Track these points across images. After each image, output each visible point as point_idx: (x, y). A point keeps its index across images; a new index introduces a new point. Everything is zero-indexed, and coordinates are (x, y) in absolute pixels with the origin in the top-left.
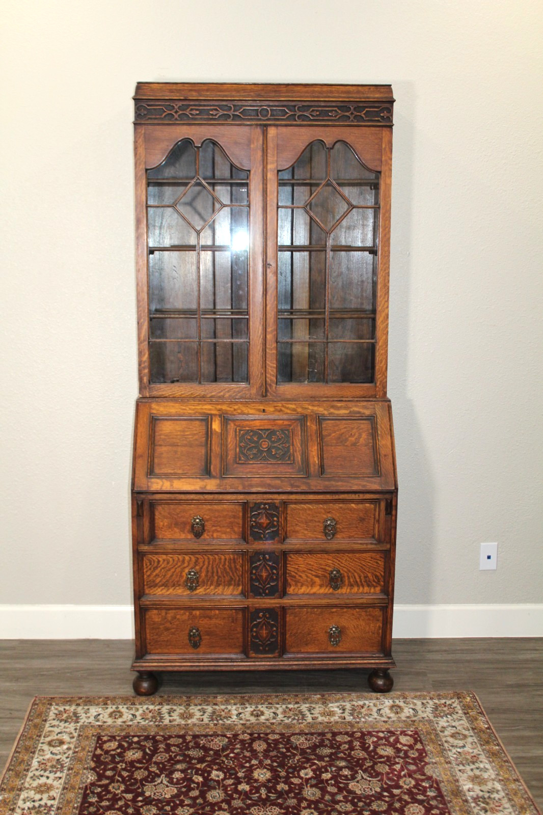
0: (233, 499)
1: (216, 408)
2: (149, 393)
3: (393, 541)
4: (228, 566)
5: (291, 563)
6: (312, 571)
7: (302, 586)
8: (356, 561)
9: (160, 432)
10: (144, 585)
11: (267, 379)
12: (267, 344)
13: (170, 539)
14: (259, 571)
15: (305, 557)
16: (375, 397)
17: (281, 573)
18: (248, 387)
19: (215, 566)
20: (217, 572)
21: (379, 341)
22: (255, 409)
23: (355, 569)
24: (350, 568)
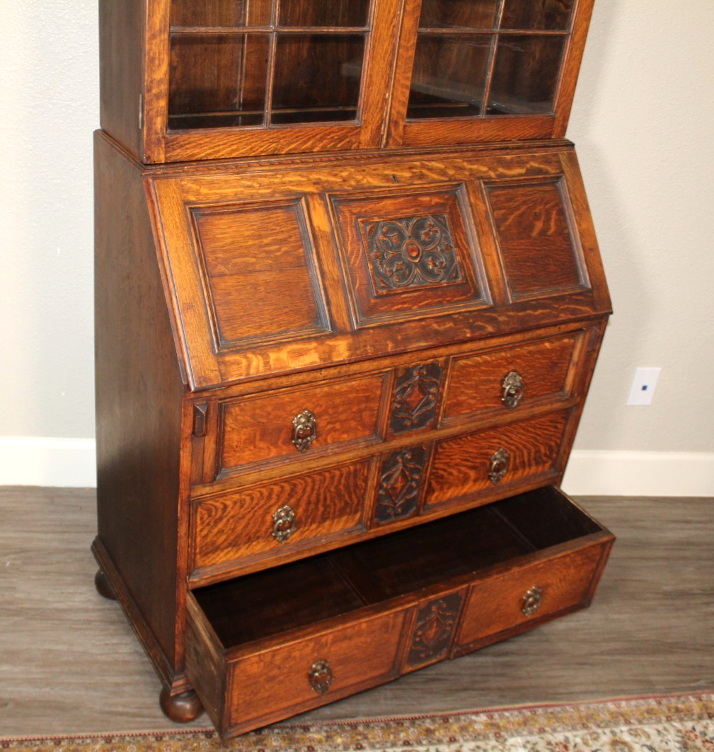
0: (371, 368)
1: (309, 180)
2: (166, 152)
4: (344, 486)
5: (441, 457)
6: (468, 461)
7: (449, 488)
8: (530, 432)
9: (213, 245)
10: (195, 554)
11: (393, 111)
12: (402, 38)
13: (249, 463)
14: (392, 481)
15: (462, 443)
16: (550, 138)
17: (425, 478)
18: (357, 128)
19: (322, 491)
20: (325, 499)
21: (575, 34)
22: (378, 175)
23: (525, 443)
24: (520, 443)
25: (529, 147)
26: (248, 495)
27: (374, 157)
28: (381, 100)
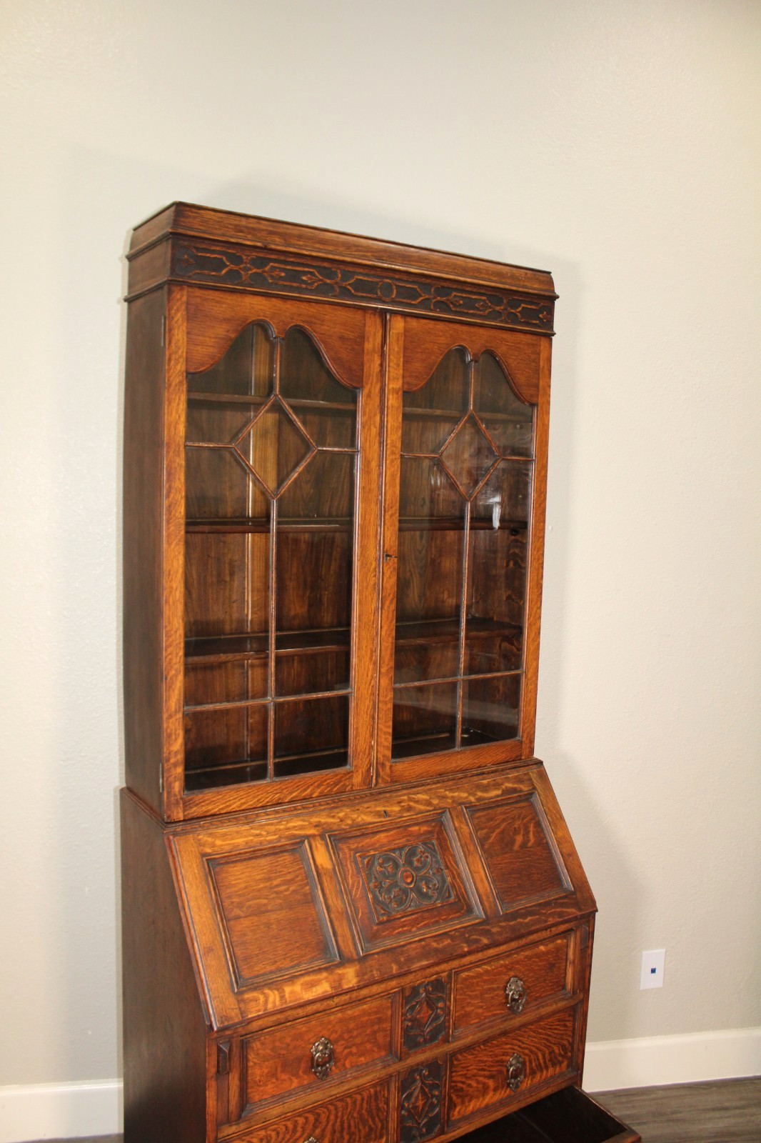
0: (380, 990)
1: (310, 823)
2: (184, 811)
3: (587, 984)
4: (367, 1110)
5: (457, 1069)
6: (484, 1070)
7: (470, 1101)
8: (541, 1034)
9: (228, 891)
11: (379, 755)
12: (381, 694)
13: (273, 1096)
14: (413, 1100)
15: (476, 1052)
16: (521, 759)
17: (445, 1091)
18: (349, 773)
19: (345, 1118)
20: (349, 1126)
21: (528, 671)
22: (371, 812)
23: (538, 1046)
24: (533, 1046)
25: (503, 770)
26: (274, 1130)
27: (366, 796)
28: (368, 747)
